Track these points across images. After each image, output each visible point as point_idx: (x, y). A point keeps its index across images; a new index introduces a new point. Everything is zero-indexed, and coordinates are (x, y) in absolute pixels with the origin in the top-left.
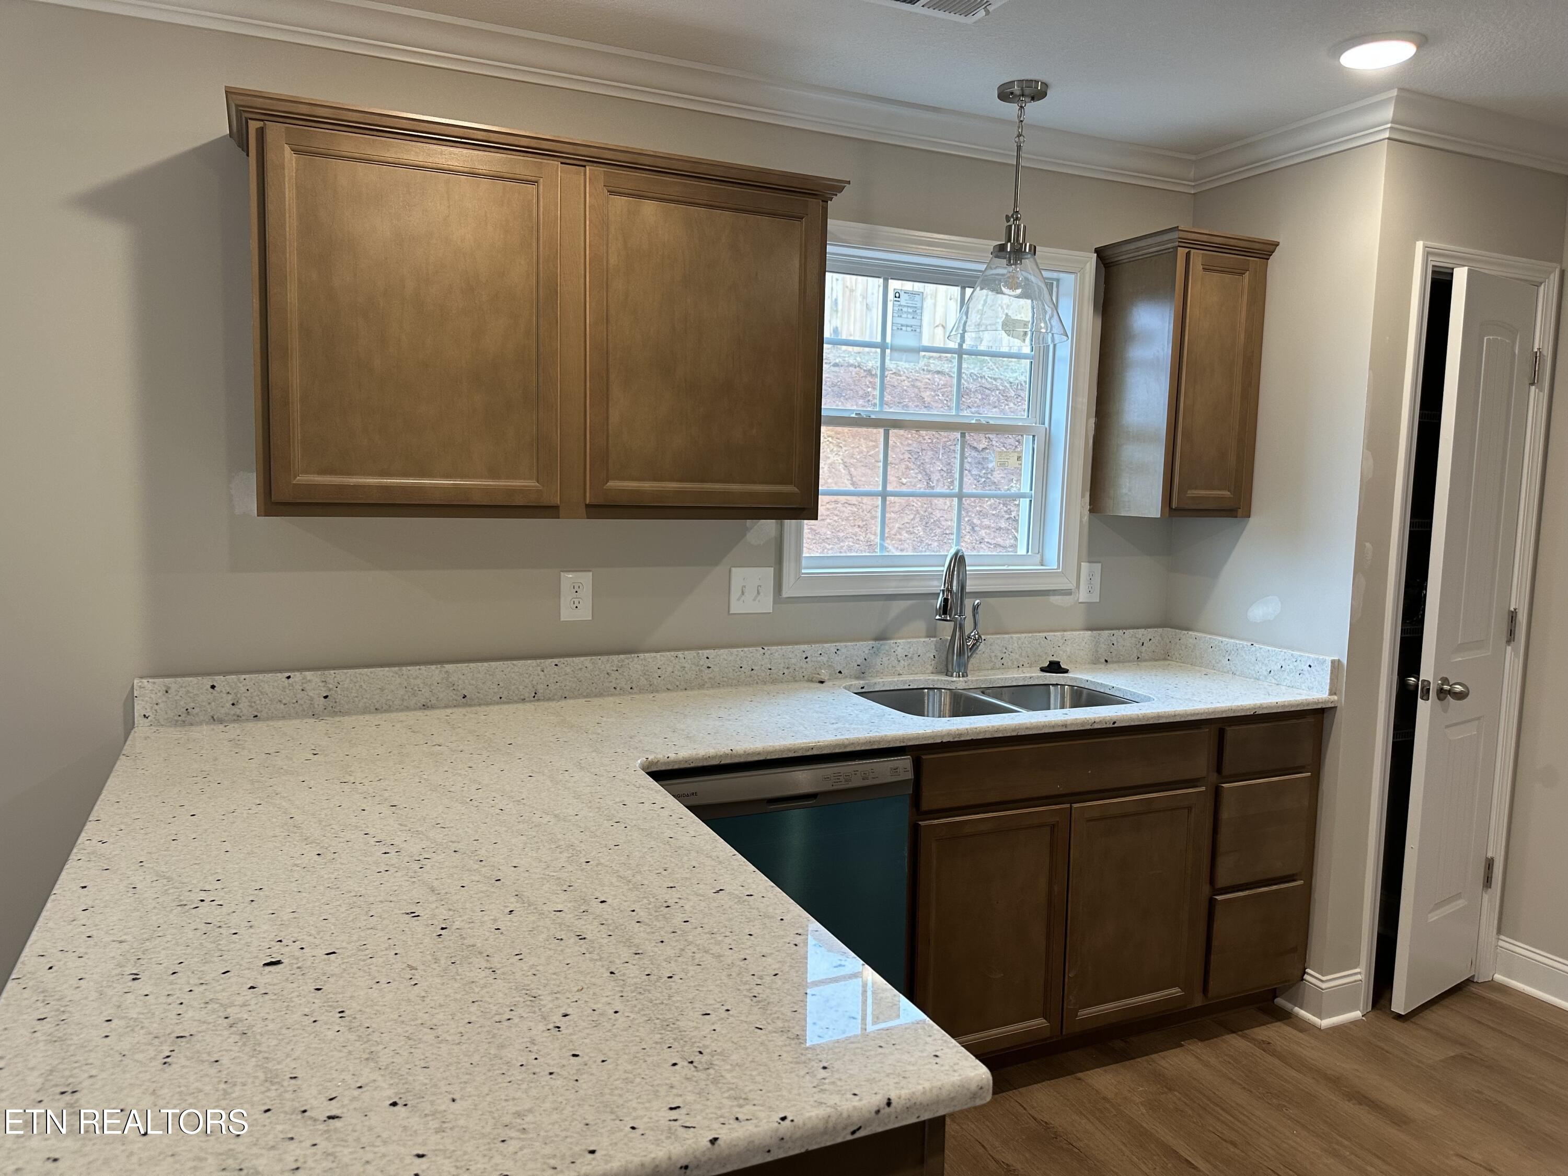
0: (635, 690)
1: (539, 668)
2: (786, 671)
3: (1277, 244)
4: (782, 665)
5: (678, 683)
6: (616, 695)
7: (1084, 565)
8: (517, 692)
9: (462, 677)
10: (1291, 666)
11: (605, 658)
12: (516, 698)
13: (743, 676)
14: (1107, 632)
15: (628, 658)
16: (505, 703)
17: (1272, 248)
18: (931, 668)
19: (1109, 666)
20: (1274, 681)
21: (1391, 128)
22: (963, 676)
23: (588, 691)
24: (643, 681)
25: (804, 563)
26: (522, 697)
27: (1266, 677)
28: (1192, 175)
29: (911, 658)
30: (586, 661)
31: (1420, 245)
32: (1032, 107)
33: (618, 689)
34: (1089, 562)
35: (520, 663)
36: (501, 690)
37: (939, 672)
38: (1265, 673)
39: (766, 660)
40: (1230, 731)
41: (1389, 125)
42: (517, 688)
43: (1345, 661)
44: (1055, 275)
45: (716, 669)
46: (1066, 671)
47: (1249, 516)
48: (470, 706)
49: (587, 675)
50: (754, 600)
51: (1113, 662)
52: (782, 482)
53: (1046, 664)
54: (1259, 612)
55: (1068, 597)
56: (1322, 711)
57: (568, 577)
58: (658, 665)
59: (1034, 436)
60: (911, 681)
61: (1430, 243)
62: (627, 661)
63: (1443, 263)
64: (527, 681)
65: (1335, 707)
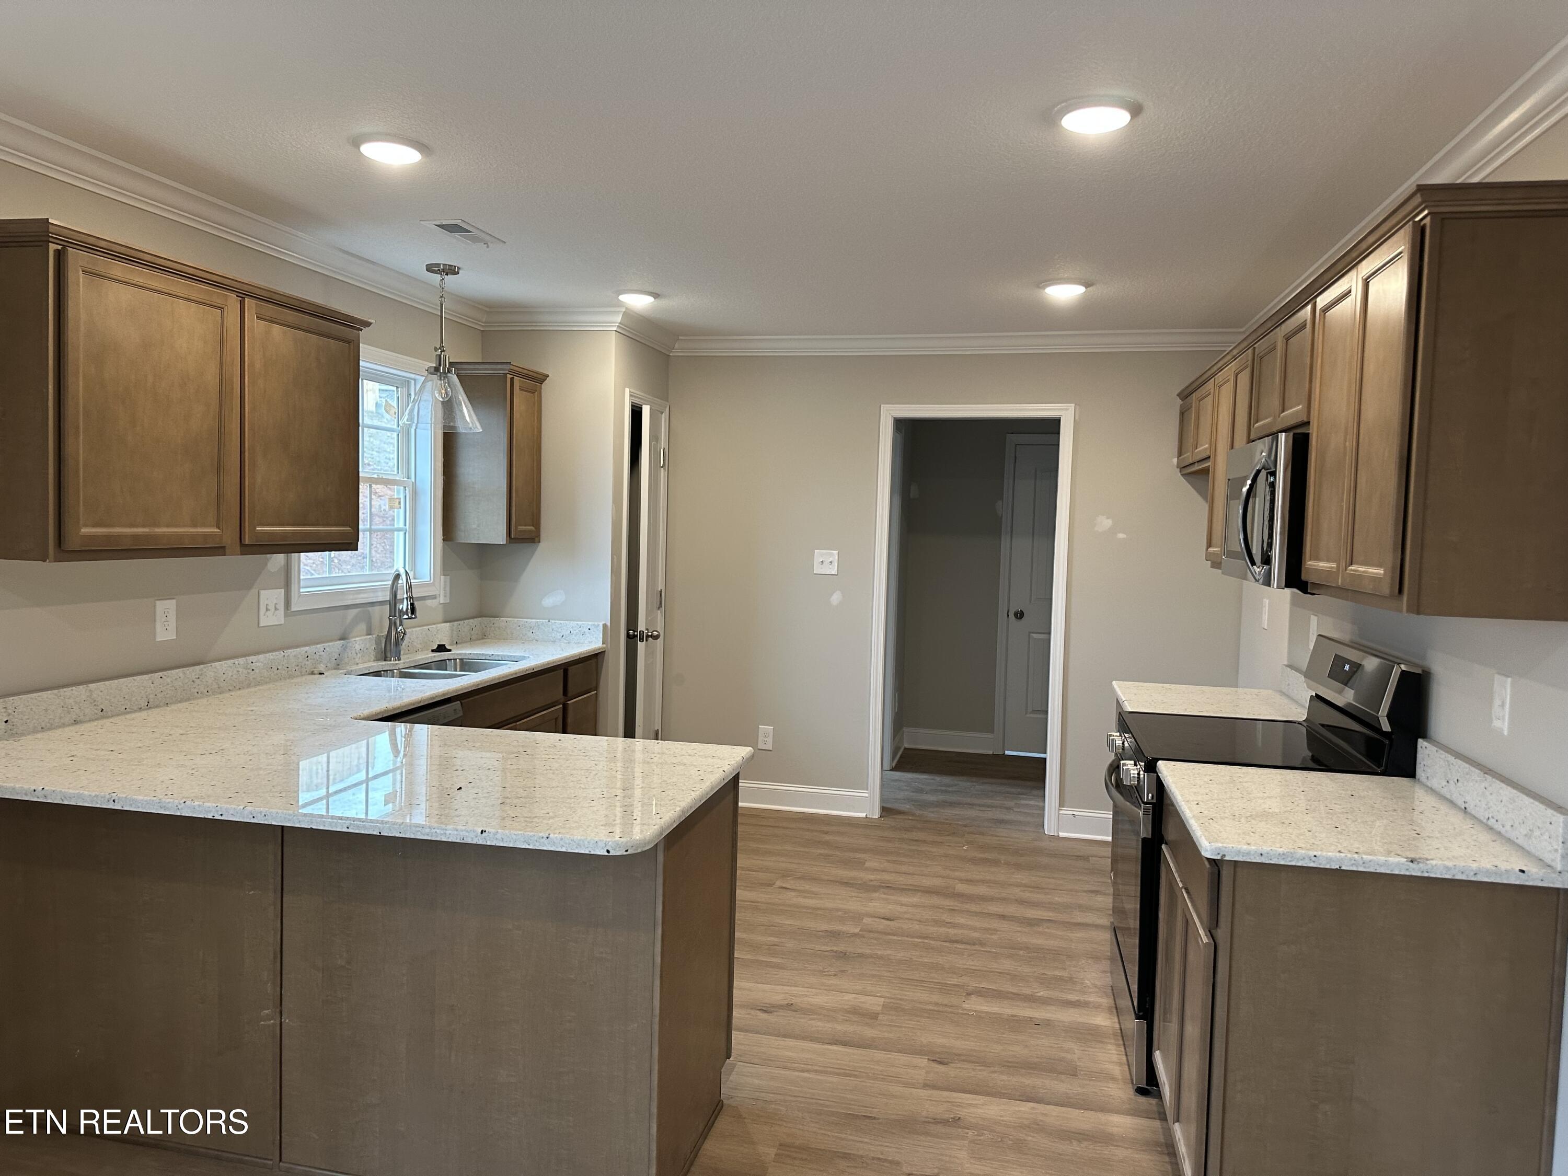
0: (210, 693)
1: (150, 681)
2: (297, 668)
3: (548, 376)
4: (294, 664)
5: (235, 685)
6: (199, 698)
7: (442, 577)
8: (136, 703)
9: (100, 694)
10: (577, 631)
11: (191, 669)
12: (135, 709)
13: (272, 675)
14: (456, 623)
15: (205, 668)
16: (129, 713)
17: (544, 378)
18: (373, 658)
19: (458, 646)
20: (565, 641)
21: (618, 326)
22: (399, 660)
23: (182, 697)
24: (215, 686)
25: (302, 583)
26: (140, 707)
27: (560, 640)
28: (484, 320)
29: (363, 651)
30: (179, 672)
31: (627, 390)
32: (449, 278)
33: (199, 693)
34: (444, 575)
35: (138, 678)
36: (127, 701)
37: (377, 660)
38: (559, 637)
39: (285, 661)
40: (571, 670)
41: (617, 324)
42: (136, 699)
43: (609, 624)
44: (412, 376)
45: (257, 671)
46: (450, 650)
47: (539, 542)
48: (108, 717)
49: (180, 683)
50: (273, 615)
51: (460, 643)
52: (343, 525)
53: (435, 647)
54: (548, 602)
55: (434, 601)
56: (596, 655)
57: (161, 606)
58: (223, 671)
59: (405, 487)
60: (370, 667)
61: (632, 390)
62: (205, 670)
63: (637, 401)
64: (143, 692)
65: (605, 651)
